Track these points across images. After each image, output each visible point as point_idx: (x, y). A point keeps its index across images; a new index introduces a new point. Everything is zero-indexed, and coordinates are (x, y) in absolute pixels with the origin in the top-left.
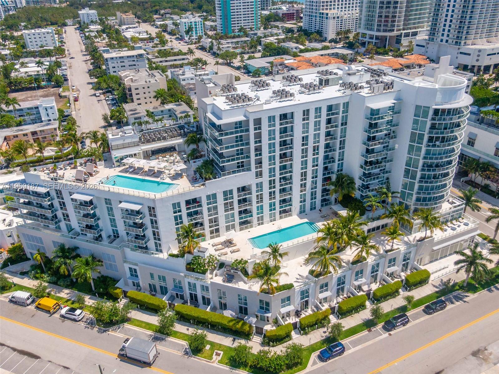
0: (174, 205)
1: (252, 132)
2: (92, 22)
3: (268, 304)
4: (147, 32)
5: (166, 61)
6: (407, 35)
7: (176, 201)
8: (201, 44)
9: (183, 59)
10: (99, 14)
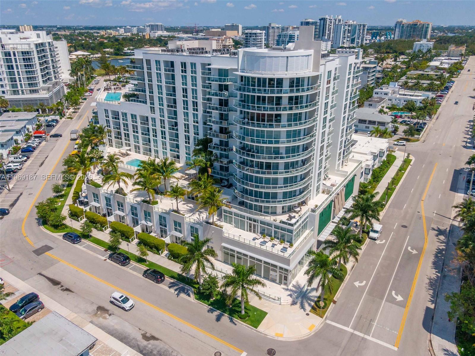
0: (105, 110)
1: (145, 71)
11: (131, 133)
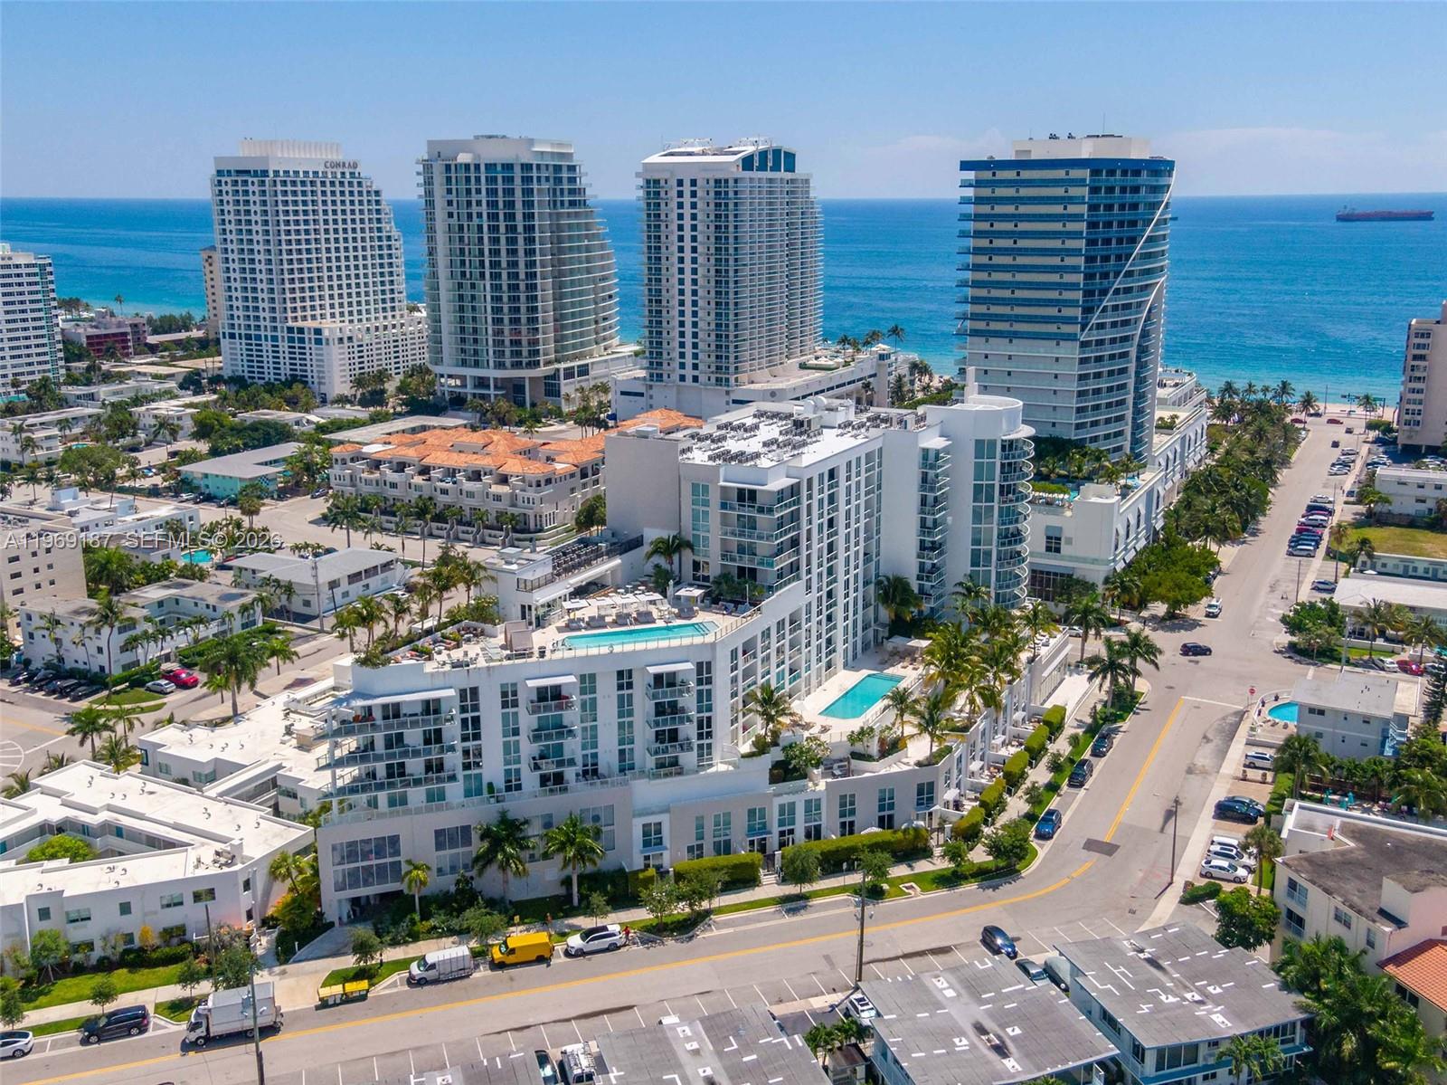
0: (732, 652)
1: (804, 504)
6: (569, 374)
7: (735, 646)
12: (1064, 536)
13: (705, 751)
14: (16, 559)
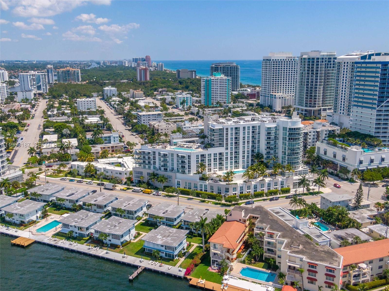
0: (197, 155)
1: (225, 133)
2: (113, 95)
3: (228, 189)
4: (153, 102)
5: (171, 119)
6: (325, 110)
7: (198, 154)
8: (191, 111)
9: (181, 118)
10: (118, 91)
11: (212, 162)
12: (346, 157)
13: (189, 171)
14: (162, 130)
